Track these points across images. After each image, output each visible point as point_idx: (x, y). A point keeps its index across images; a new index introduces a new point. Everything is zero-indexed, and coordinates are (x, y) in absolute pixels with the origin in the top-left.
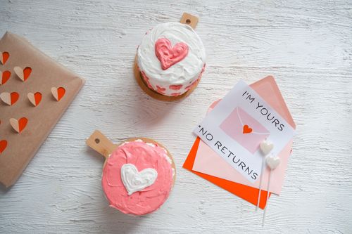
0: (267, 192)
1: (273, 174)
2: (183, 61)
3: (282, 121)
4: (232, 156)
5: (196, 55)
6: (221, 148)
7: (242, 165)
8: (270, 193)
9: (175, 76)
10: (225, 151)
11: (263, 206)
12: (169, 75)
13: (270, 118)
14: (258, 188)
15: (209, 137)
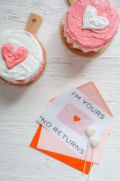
0: (91, 163)
1: (95, 150)
2: (24, 62)
3: (103, 112)
4: (66, 138)
5: (34, 56)
6: (57, 132)
7: (73, 144)
8: (93, 163)
9: (18, 74)
10: (61, 134)
11: (87, 172)
12: (13, 73)
13: (93, 110)
14: (84, 159)
15: (49, 124)
